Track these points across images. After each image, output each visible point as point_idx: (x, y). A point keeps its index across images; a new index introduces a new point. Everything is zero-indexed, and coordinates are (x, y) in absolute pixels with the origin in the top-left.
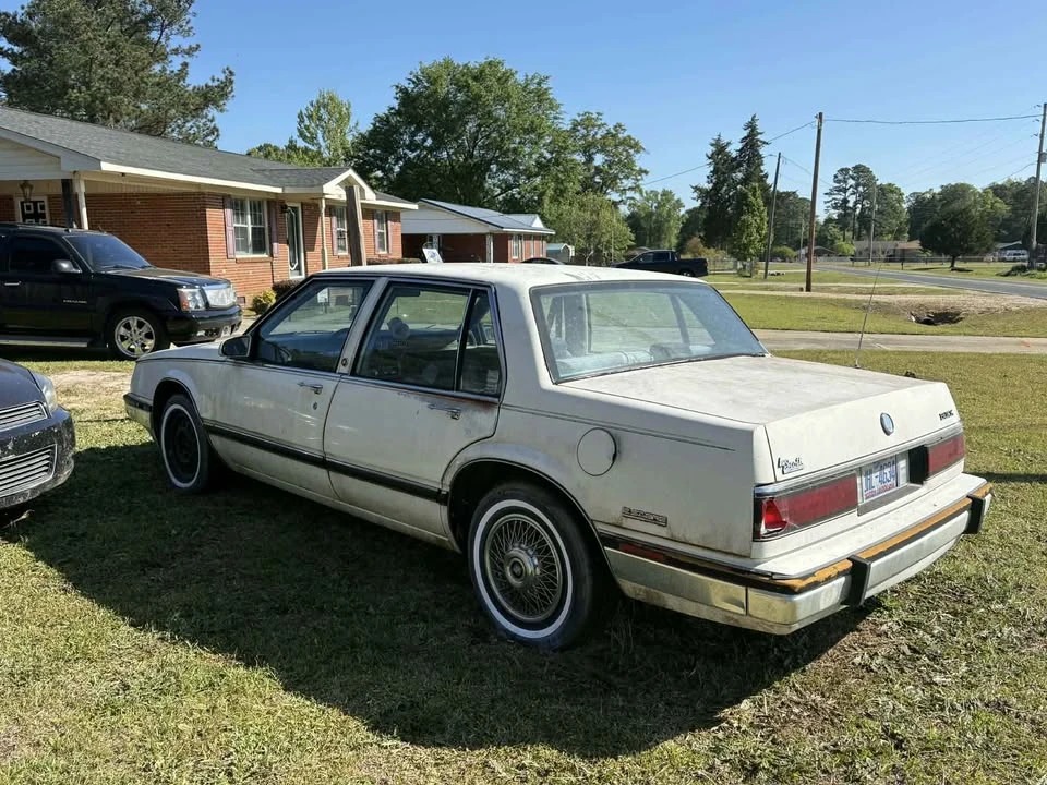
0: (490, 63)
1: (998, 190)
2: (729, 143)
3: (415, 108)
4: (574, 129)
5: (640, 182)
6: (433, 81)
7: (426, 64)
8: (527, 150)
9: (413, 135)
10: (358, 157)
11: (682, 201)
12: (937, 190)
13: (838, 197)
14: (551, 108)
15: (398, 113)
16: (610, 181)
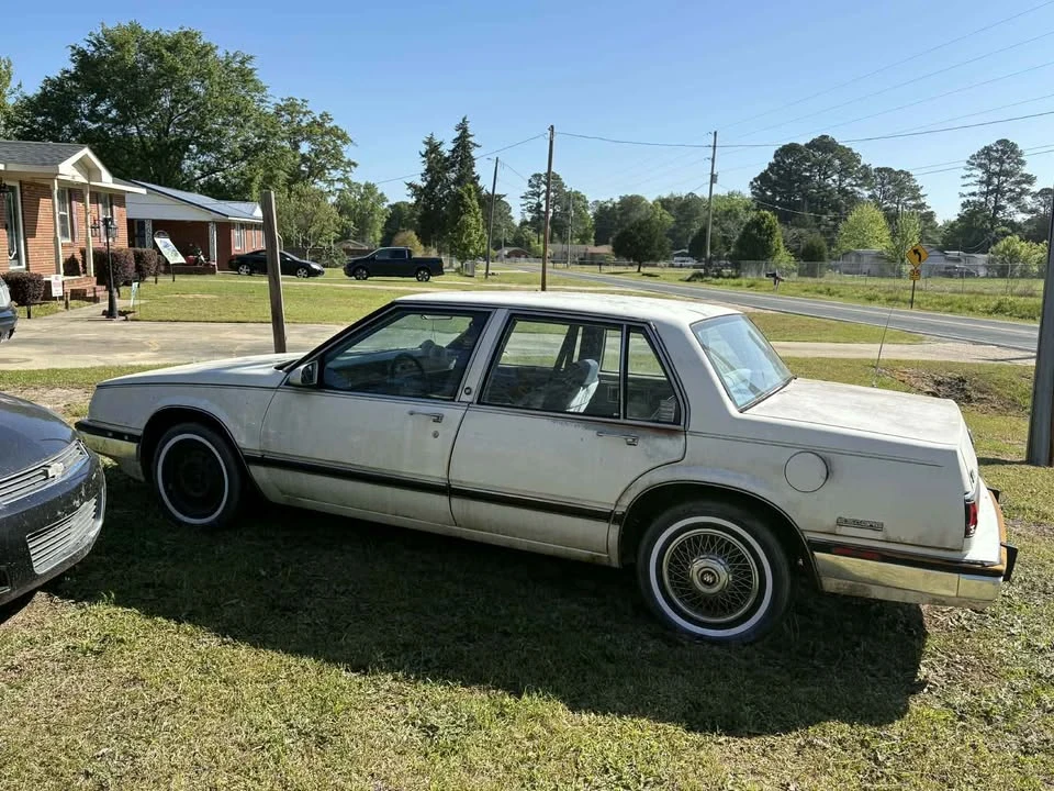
0: (185, 34)
1: (665, 203)
2: (441, 143)
3: (97, 75)
4: (278, 113)
5: (350, 174)
6: (119, 46)
7: (110, 26)
8: (232, 133)
9: (95, 103)
10: (24, 125)
11: (386, 195)
12: (617, 200)
13: (533, 201)
14: (257, 90)
15: (74, 77)
16: (317, 171)
